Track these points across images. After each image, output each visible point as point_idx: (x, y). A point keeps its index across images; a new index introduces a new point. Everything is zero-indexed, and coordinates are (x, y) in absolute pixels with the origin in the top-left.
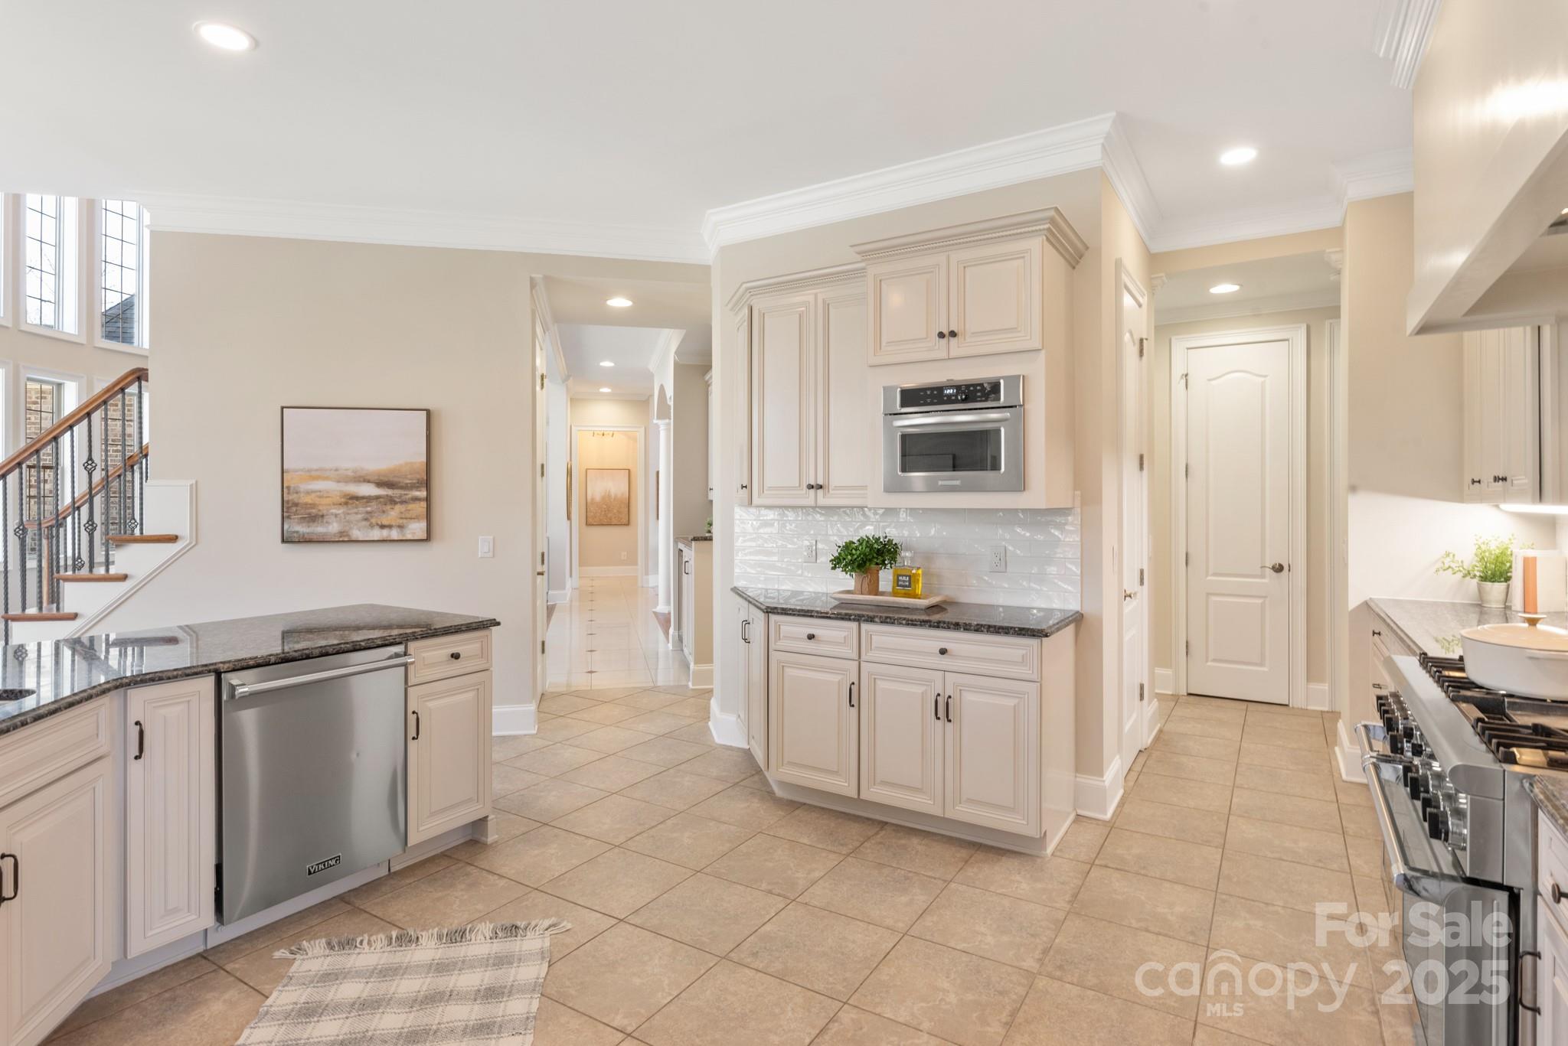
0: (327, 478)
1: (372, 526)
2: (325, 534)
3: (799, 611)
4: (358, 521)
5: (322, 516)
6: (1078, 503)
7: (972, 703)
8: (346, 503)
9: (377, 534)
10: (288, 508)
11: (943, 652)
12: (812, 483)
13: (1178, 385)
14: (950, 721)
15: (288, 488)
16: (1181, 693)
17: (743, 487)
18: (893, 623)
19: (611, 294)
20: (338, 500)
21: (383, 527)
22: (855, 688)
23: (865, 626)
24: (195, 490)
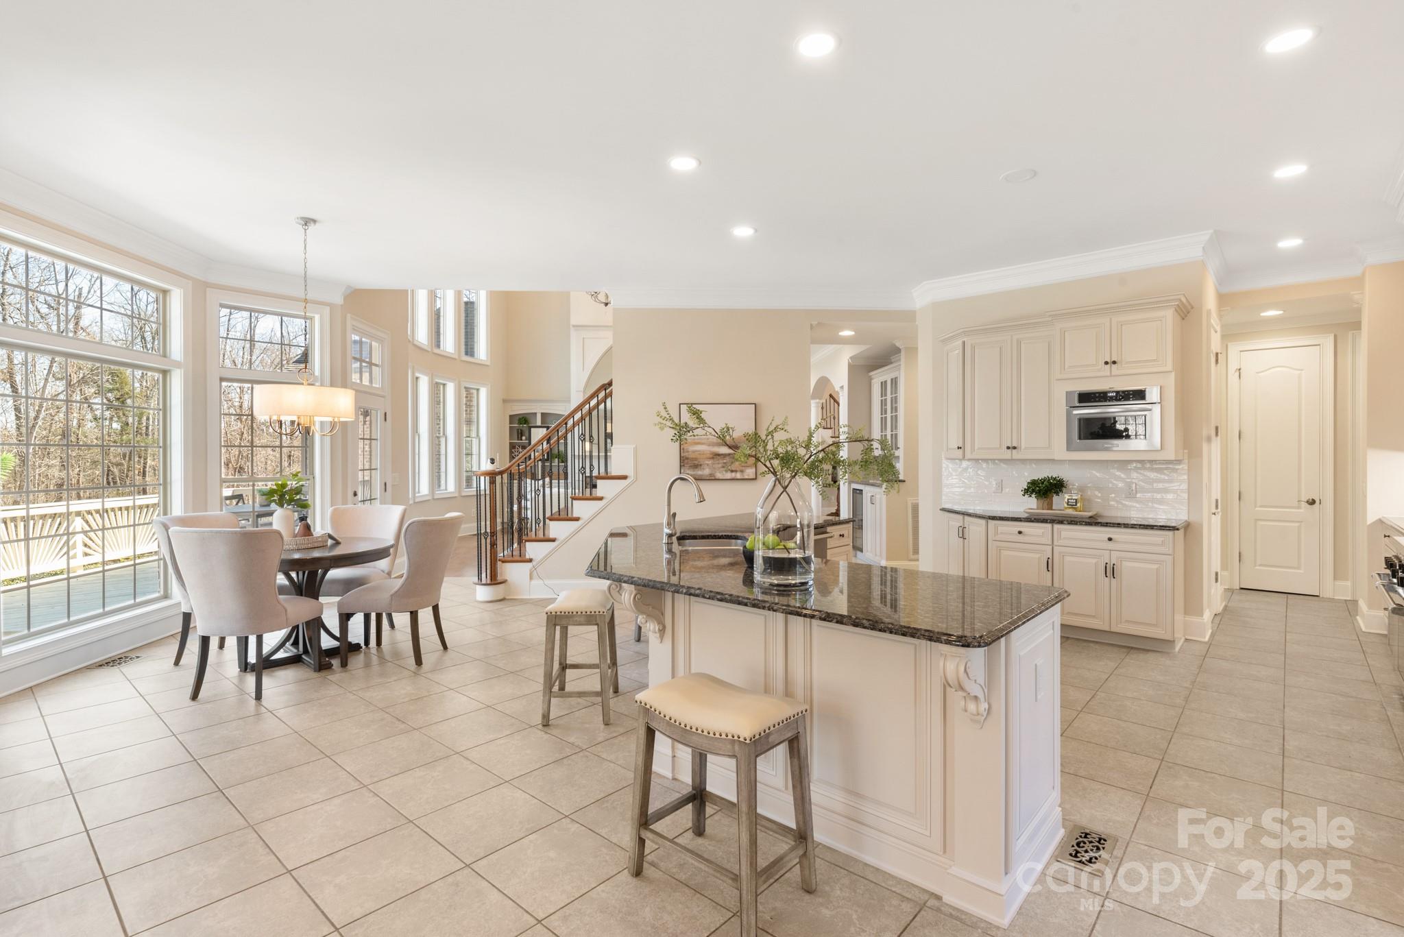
0: (703, 444)
1: (726, 471)
2: (702, 475)
3: (1012, 518)
4: (719, 468)
5: (701, 465)
6: (1186, 457)
7: (1127, 567)
8: (713, 458)
9: (729, 475)
10: (683, 460)
11: (1110, 539)
12: (1010, 445)
13: (1233, 377)
14: (1114, 578)
15: (683, 449)
16: (1235, 588)
17: (958, 448)
18: (1077, 524)
19: (843, 329)
20: (708, 456)
21: (732, 471)
22: (1050, 561)
23: (1056, 526)
24: (636, 450)
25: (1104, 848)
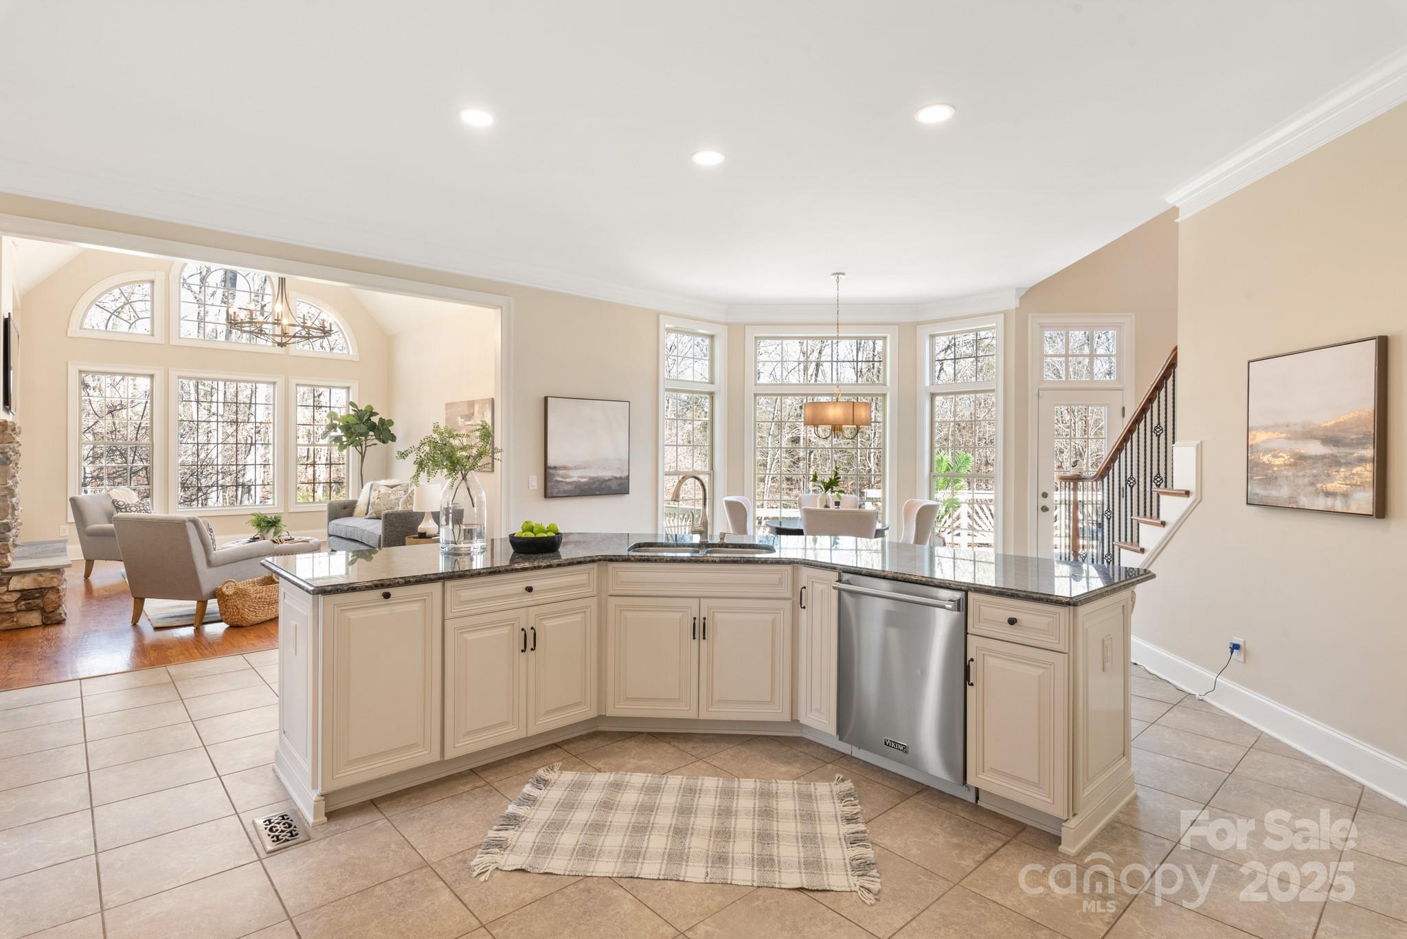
1: (1317, 493)
2: (1278, 499)
4: (1305, 485)
5: (1276, 478)
8: (1295, 464)
9: (1322, 502)
10: (1252, 468)
15: (1252, 447)
20: (1289, 460)
21: (1327, 494)
24: (1199, 451)
25: (269, 835)
